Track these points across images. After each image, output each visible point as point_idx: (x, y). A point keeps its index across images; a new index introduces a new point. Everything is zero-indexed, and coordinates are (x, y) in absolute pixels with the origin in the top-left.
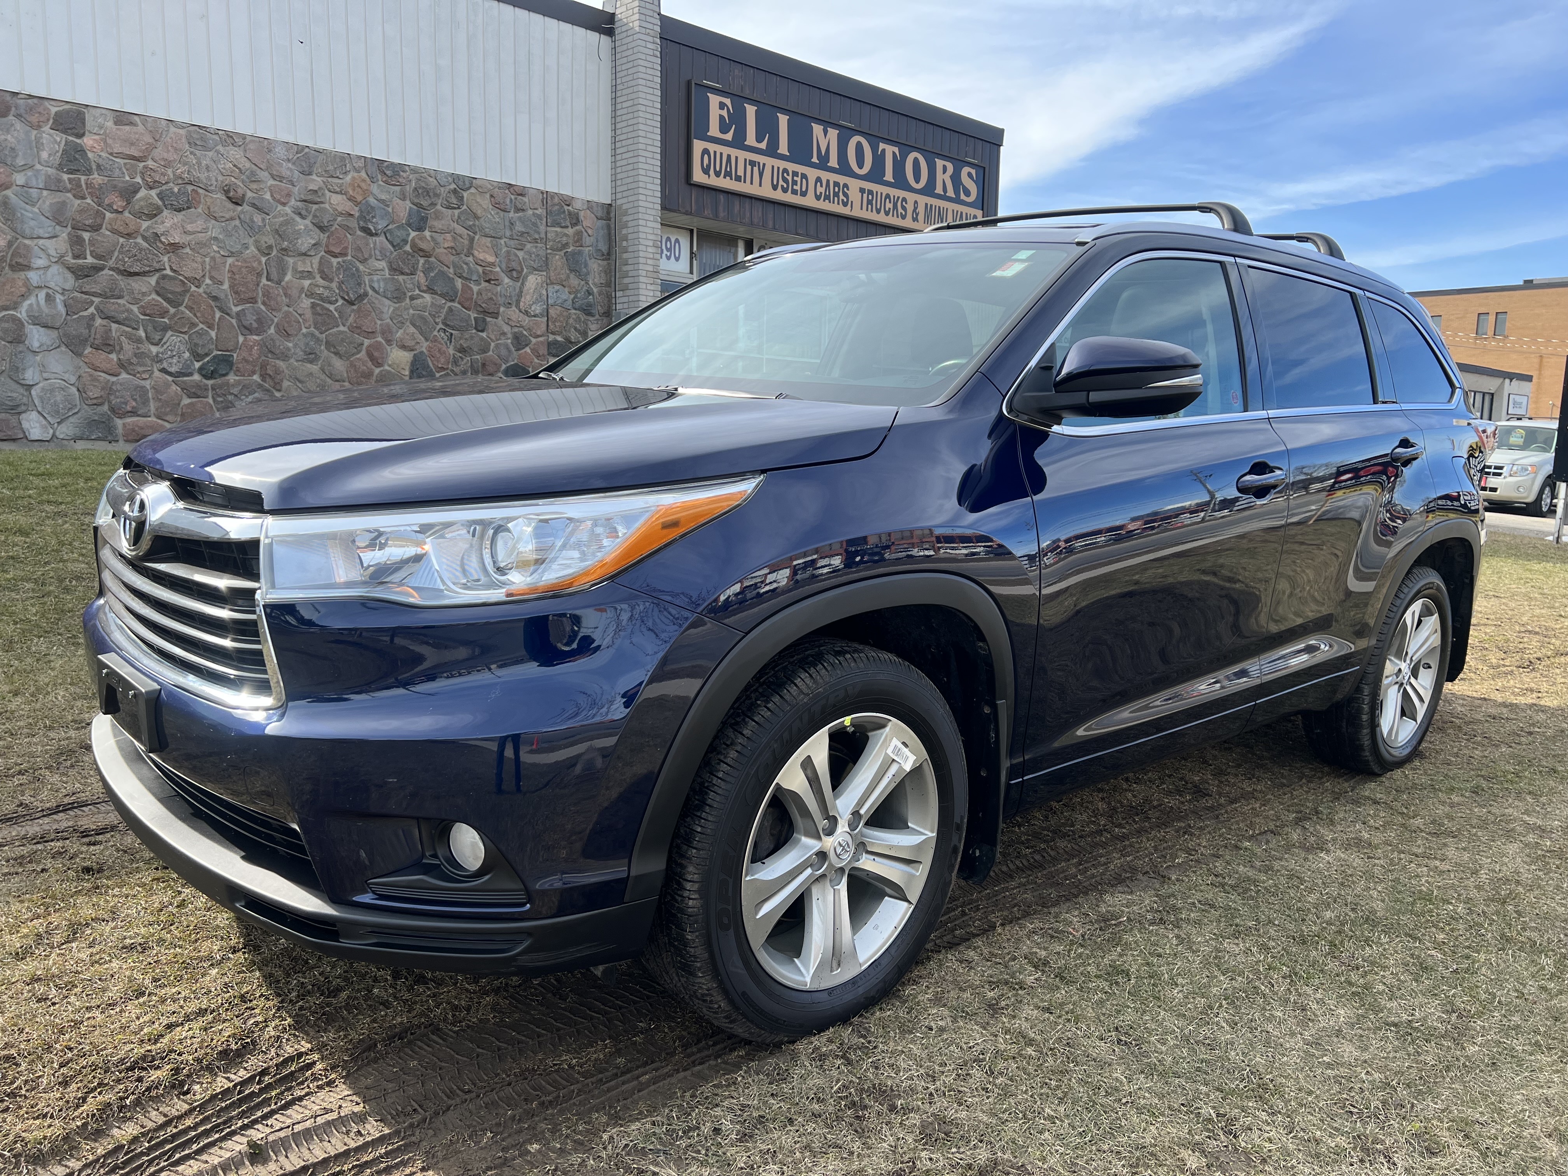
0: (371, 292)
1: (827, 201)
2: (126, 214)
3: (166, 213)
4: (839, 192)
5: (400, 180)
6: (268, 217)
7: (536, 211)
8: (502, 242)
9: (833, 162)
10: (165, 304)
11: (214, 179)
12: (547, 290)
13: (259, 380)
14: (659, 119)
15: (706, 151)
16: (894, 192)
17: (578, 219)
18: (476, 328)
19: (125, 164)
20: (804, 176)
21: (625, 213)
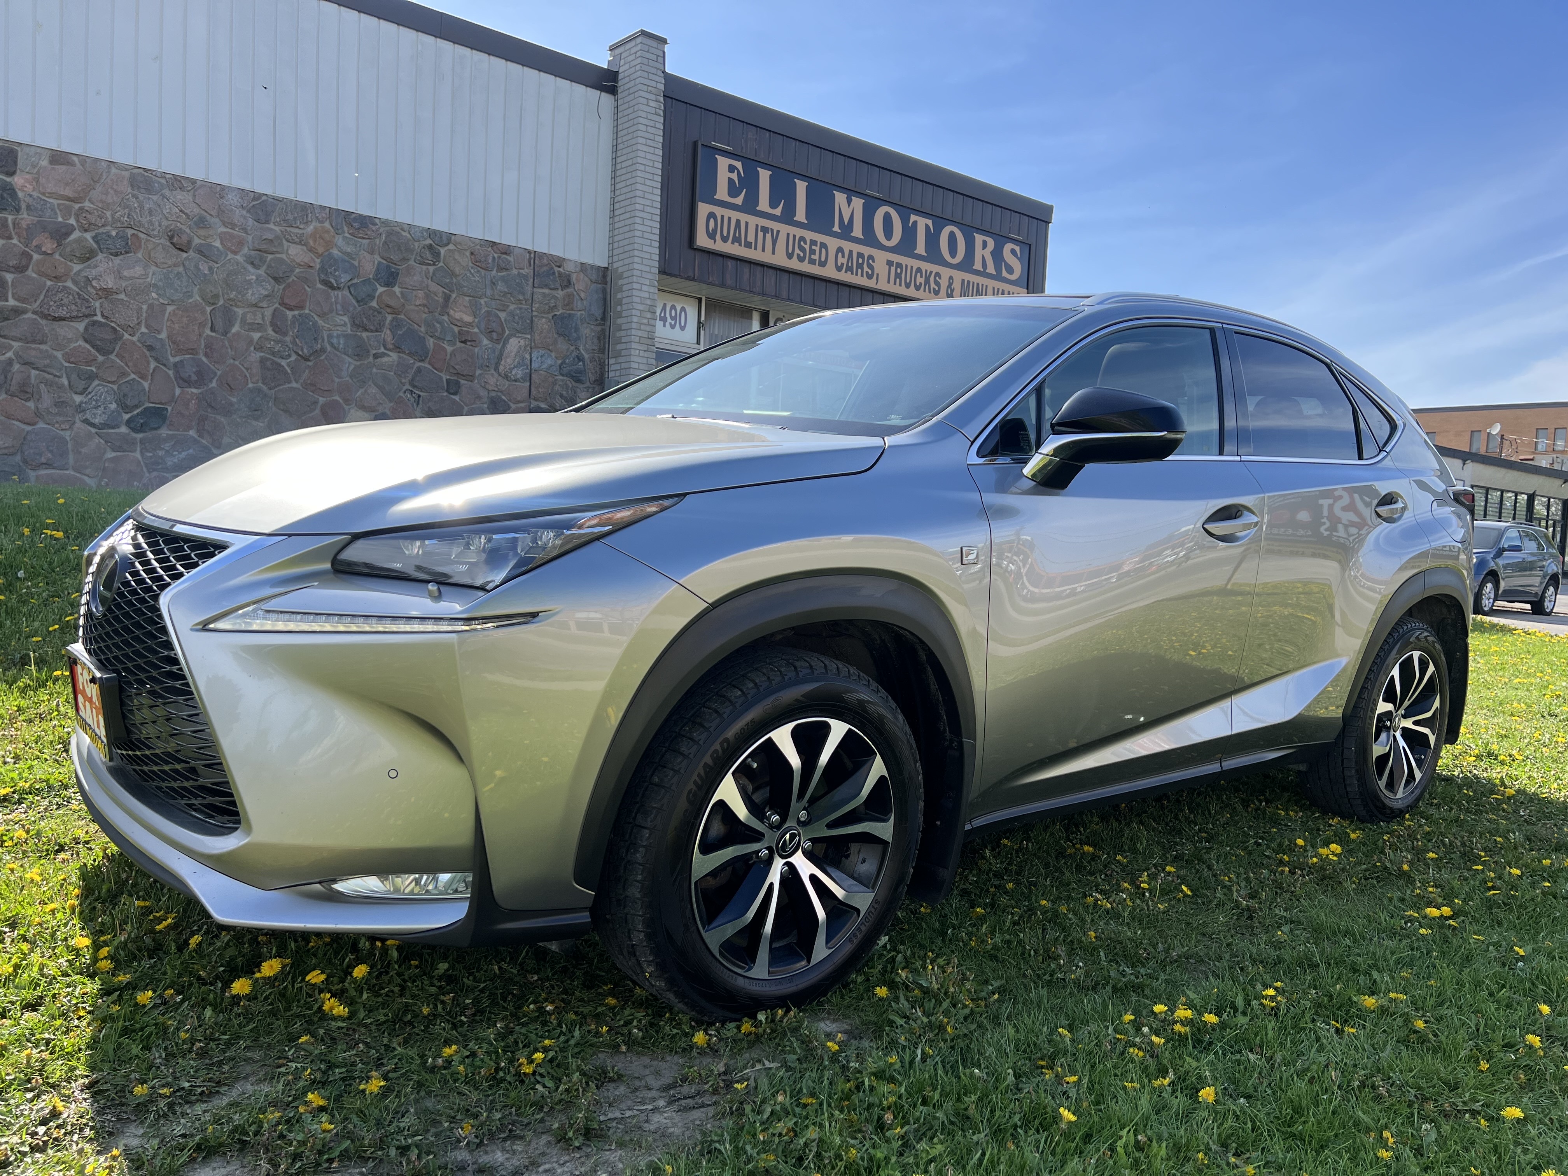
0: (329, 348)
1: (849, 273)
2: (57, 256)
3: (100, 256)
4: (864, 264)
5: (369, 233)
6: (216, 265)
7: (521, 271)
8: (482, 301)
9: (857, 232)
10: (93, 351)
11: (157, 223)
12: (531, 354)
13: (195, 436)
14: (660, 179)
15: (711, 215)
16: (925, 266)
17: (569, 282)
18: (447, 391)
19: (59, 205)
20: (823, 245)
21: (621, 277)
